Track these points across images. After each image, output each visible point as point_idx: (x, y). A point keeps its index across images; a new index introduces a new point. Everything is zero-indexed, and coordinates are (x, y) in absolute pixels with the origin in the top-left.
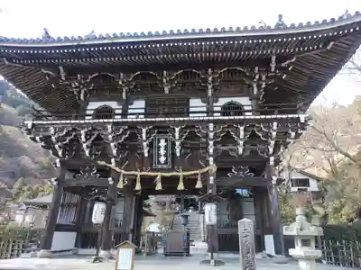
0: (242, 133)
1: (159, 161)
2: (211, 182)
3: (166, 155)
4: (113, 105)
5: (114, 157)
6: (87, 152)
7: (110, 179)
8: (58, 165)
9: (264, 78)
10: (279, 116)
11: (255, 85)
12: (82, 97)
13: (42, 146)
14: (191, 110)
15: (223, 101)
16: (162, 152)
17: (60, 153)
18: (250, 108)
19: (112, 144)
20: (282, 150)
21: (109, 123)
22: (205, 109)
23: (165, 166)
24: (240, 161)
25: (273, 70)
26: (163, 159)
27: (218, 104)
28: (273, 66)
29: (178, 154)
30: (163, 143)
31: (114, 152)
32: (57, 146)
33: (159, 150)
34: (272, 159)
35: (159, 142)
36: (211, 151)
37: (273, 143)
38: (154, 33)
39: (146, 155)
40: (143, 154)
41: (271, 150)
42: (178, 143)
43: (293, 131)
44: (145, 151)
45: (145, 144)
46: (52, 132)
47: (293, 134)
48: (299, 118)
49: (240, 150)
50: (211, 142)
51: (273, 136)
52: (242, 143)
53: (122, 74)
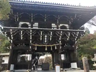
2: (61, 48)
4: (28, 23)
5: (31, 40)
6: (22, 38)
7: (30, 47)
8: (12, 42)
13: (6, 36)
14: (52, 27)
15: (61, 25)
16: (46, 39)
17: (12, 38)
18: (68, 27)
22: (56, 27)
24: (68, 42)
25: (75, 17)
26: (46, 41)
27: (59, 26)
29: (51, 40)
30: (46, 36)
31: (31, 38)
32: (12, 36)
36: (60, 39)
39: (41, 40)
41: (76, 40)
42: (51, 36)
44: (41, 38)
45: (41, 36)
46: (11, 31)
47: (82, 35)
48: (83, 31)
49: (68, 39)
50: (61, 37)
51: (77, 36)
52: (69, 37)
53: (32, 14)
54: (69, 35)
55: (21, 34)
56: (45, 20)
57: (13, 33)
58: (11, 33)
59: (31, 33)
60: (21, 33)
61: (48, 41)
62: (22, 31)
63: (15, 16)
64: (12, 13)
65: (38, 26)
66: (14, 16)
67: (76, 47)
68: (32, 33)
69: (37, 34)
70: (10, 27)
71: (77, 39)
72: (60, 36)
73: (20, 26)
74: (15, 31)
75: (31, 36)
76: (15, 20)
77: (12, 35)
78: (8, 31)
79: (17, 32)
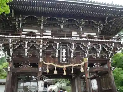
1: (62, 60)
2: (88, 70)
3: (66, 57)
5: (41, 57)
6: (26, 54)
7: (40, 68)
8: (11, 60)
12: (20, 27)
13: (2, 49)
16: (64, 55)
18: (96, 37)
23: (66, 62)
24: (97, 60)
26: (64, 59)
28: (106, 21)
29: (72, 57)
31: (41, 54)
32: (11, 50)
33: (63, 54)
34: (111, 59)
35: (63, 50)
36: (86, 55)
37: (111, 52)
40: (55, 56)
41: (110, 56)
42: (73, 51)
44: (57, 54)
45: (57, 51)
46: (10, 42)
47: (119, 49)
49: (98, 55)
50: (88, 51)
51: (112, 49)
52: (100, 52)
53: (42, 17)
55: (26, 47)
56: (62, 26)
57: (13, 46)
58: (10, 45)
61: (68, 59)
62: (26, 43)
63: (17, 20)
64: (13, 16)
65: (51, 34)
66: (15, 20)
67: (112, 68)
68: (43, 46)
69: (51, 47)
70: (9, 36)
74: (17, 42)
75: (41, 50)
76: (17, 27)
77: (11, 48)
78: (6, 42)
79: (20, 44)
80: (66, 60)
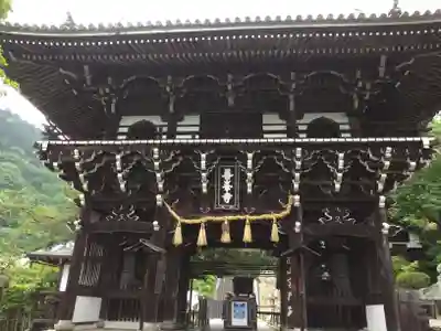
0: (341, 162)
1: (222, 199)
2: (297, 230)
3: (232, 191)
4: (156, 121)
5: (160, 193)
6: (122, 186)
7: (155, 223)
8: (83, 202)
9: (368, 86)
10: (394, 139)
11: (355, 96)
12: (113, 110)
13: (61, 176)
14: (265, 128)
15: (309, 118)
16: (227, 187)
17: (85, 186)
18: (347, 127)
19: (158, 175)
20: (396, 187)
21: (155, 145)
22: (284, 128)
23: (231, 207)
24: (336, 202)
25: (381, 74)
26: (227, 197)
27: (302, 121)
28: (382, 70)
29: (249, 190)
30: (228, 174)
31: (160, 186)
32: (81, 176)
33: (222, 184)
34: (382, 198)
35: (222, 172)
36: (296, 186)
37: (384, 176)
38: (212, 21)
39: (205, 190)
40: (201, 189)
41: (381, 187)
42: (250, 175)
43: (412, 160)
44: (204, 185)
45: (204, 175)
46: (76, 156)
47: (413, 164)
48: (421, 142)
49: (338, 186)
50: (297, 175)
51: (386, 167)
52: (340, 175)
53: (169, 78)
54: (341, 166)
55: (119, 168)
57: (85, 167)
58: (77, 164)
59: (157, 164)
60: (118, 163)
61: (237, 197)
63: (101, 92)
64: (89, 83)
65: (197, 129)
66: (96, 92)
67: (384, 227)
68: (162, 164)
70: (73, 142)
71: (389, 184)
72: (297, 171)
73: (123, 134)
74: (94, 155)
76: (105, 110)
77: (81, 172)
78: (66, 159)
79: (104, 160)
80: (232, 201)
